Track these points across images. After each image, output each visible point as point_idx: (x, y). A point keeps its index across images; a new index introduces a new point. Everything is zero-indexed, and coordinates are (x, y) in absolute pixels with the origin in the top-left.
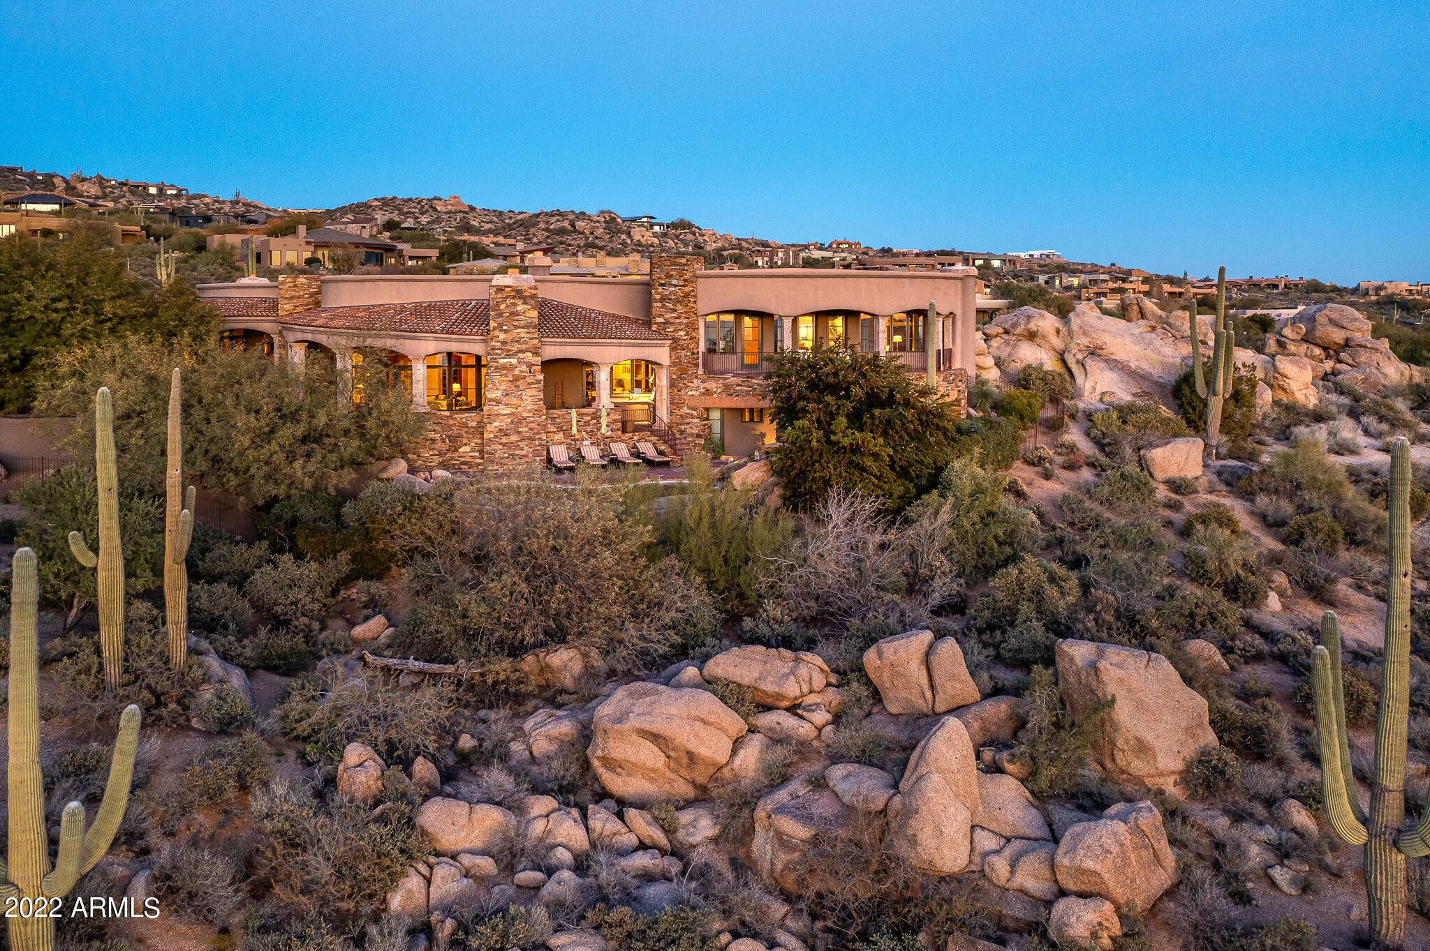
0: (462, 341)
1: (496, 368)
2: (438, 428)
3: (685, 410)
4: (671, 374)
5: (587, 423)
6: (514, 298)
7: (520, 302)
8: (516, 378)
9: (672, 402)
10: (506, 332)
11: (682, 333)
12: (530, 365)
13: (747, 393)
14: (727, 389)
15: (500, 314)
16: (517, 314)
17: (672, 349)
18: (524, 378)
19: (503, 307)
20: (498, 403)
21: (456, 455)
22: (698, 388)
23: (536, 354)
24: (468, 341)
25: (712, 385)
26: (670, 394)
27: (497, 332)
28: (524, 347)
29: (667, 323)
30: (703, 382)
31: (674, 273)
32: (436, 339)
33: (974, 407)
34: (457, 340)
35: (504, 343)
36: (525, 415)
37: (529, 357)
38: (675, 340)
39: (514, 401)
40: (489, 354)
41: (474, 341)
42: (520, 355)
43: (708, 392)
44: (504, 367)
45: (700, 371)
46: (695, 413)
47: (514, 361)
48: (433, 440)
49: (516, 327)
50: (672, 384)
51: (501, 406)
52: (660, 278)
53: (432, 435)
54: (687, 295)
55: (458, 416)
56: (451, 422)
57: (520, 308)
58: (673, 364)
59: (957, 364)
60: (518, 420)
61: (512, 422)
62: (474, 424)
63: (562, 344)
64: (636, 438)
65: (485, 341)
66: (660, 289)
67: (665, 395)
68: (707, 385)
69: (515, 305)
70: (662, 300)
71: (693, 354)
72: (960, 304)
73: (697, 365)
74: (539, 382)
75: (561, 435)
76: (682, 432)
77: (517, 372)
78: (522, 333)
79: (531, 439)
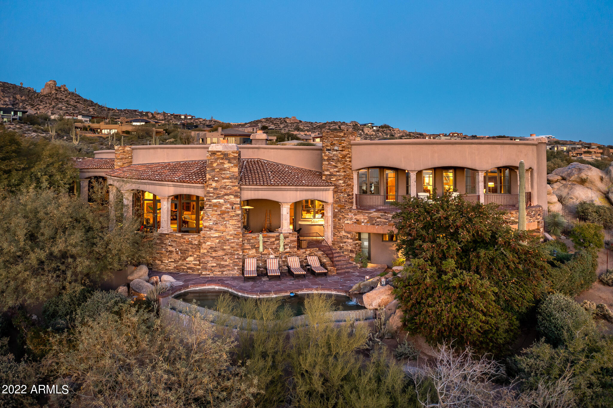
0: (190, 187)
1: (210, 205)
2: (174, 244)
3: (343, 233)
4: (334, 208)
5: (272, 242)
6: (222, 159)
7: (226, 162)
8: (223, 213)
9: (335, 227)
10: (217, 181)
11: (341, 182)
12: (232, 204)
13: (385, 223)
14: (371, 221)
15: (213, 170)
16: (224, 170)
17: (335, 192)
18: (228, 212)
19: (215, 165)
20: (211, 229)
21: (185, 263)
22: (351, 219)
23: (236, 196)
24: (194, 187)
25: (361, 217)
26: (334, 222)
27: (211, 182)
28: (228, 192)
29: (331, 175)
30: (355, 215)
31: (336, 142)
32: (175, 186)
33: (548, 232)
34: (187, 187)
35: (215, 189)
36: (228, 237)
37: (232, 198)
38: (336, 186)
39: (221, 228)
40: (205, 196)
41: (198, 188)
42: (226, 197)
43: (358, 222)
44: (215, 205)
45: (354, 207)
46: (349, 236)
47: (221, 201)
48: (171, 252)
49: (224, 178)
50: (335, 216)
51: (213, 232)
52: (327, 146)
53: (170, 248)
54: (344, 157)
55: (186, 237)
56: (182, 240)
57: (227, 165)
58: (336, 202)
59: (535, 203)
60: (223, 241)
61: (219, 243)
62: (196, 242)
63: (255, 190)
64: (308, 252)
65: (204, 187)
66: (327, 153)
67: (330, 222)
68: (358, 217)
69: (223, 163)
70: (328, 160)
71: (349, 195)
72: (536, 162)
73: (352, 203)
74: (238, 215)
75: (254, 251)
76: (341, 248)
77: (223, 209)
78: (227, 182)
79: (232, 254)
